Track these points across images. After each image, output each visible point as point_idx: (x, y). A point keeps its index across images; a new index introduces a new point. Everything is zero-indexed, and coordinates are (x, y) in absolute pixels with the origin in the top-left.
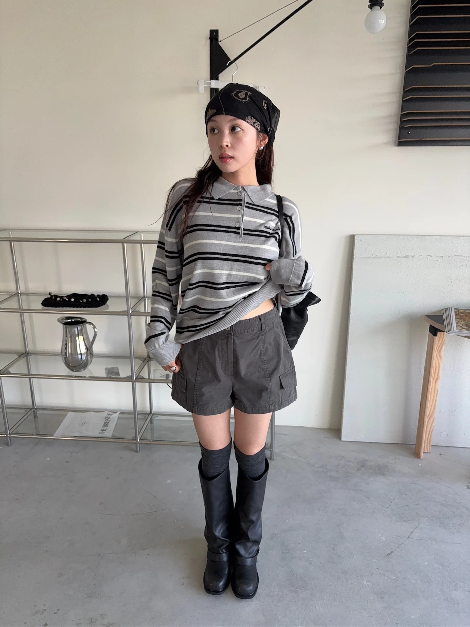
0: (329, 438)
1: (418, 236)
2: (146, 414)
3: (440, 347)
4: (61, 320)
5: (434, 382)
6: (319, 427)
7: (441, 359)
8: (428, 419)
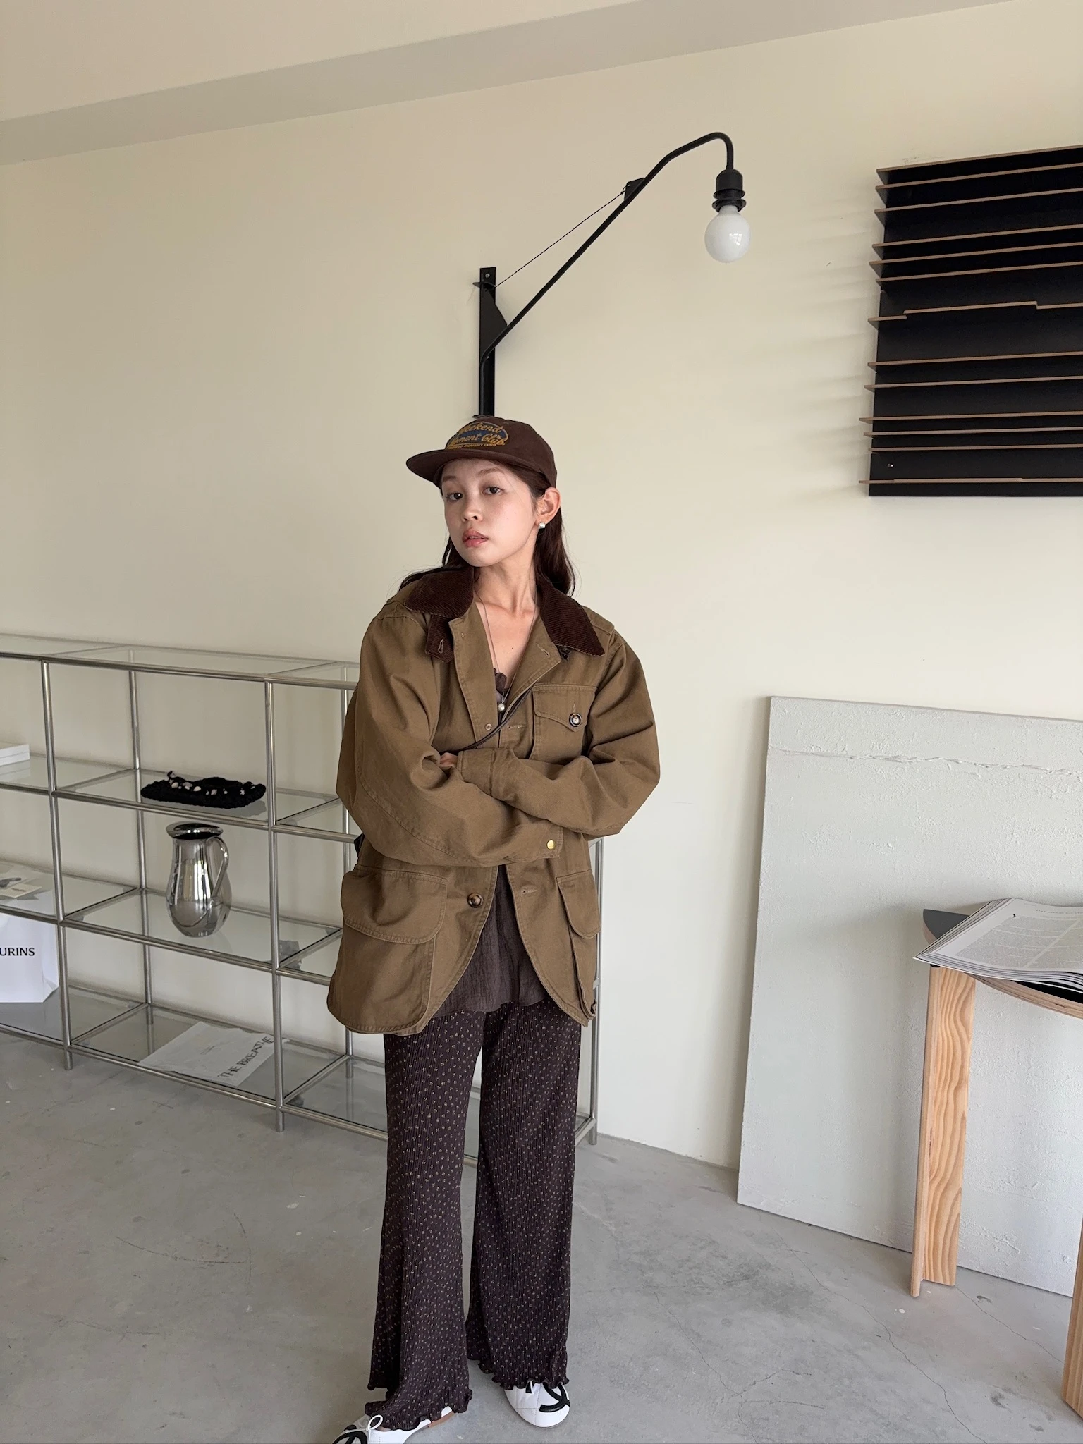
0: (710, 1189)
1: (922, 710)
2: (336, 1053)
3: (963, 997)
4: (172, 829)
5: (950, 1092)
6: (704, 1159)
7: (968, 1035)
8: (942, 1189)
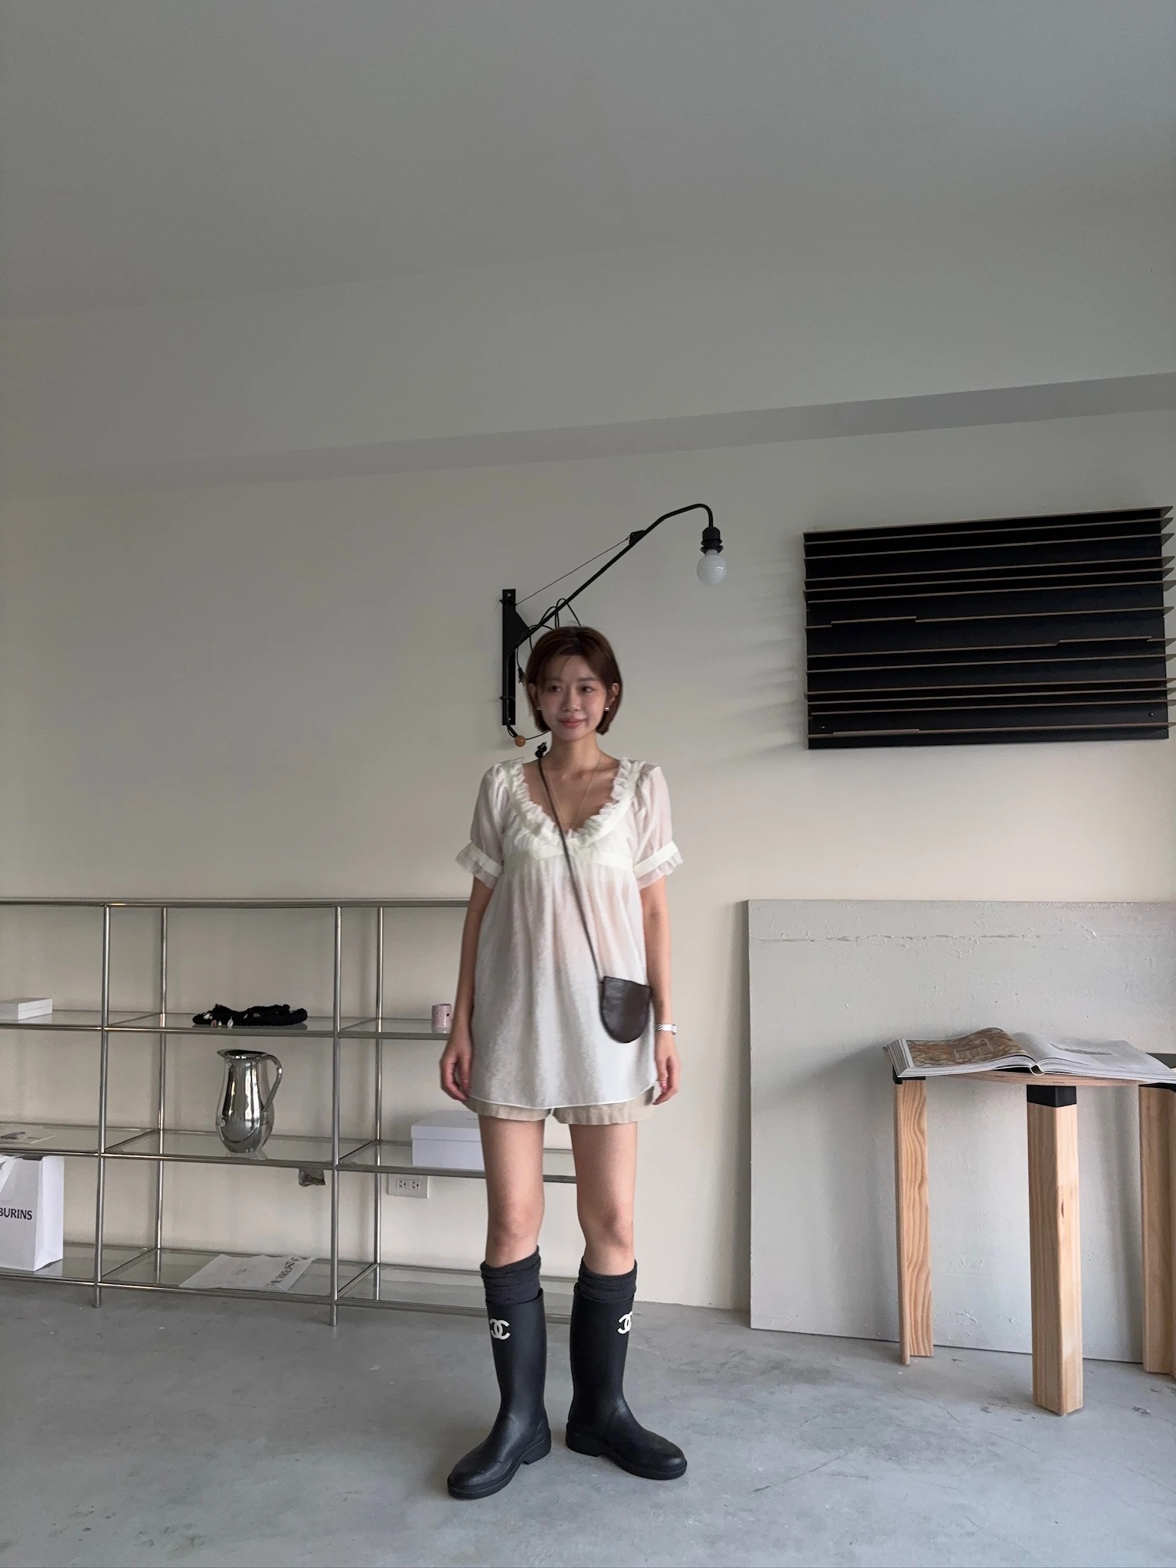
0: (726, 1324)
1: (862, 903)
2: (366, 1263)
3: (919, 1110)
4: (223, 1053)
5: (917, 1188)
6: (714, 1306)
7: (923, 1136)
8: (916, 1273)
